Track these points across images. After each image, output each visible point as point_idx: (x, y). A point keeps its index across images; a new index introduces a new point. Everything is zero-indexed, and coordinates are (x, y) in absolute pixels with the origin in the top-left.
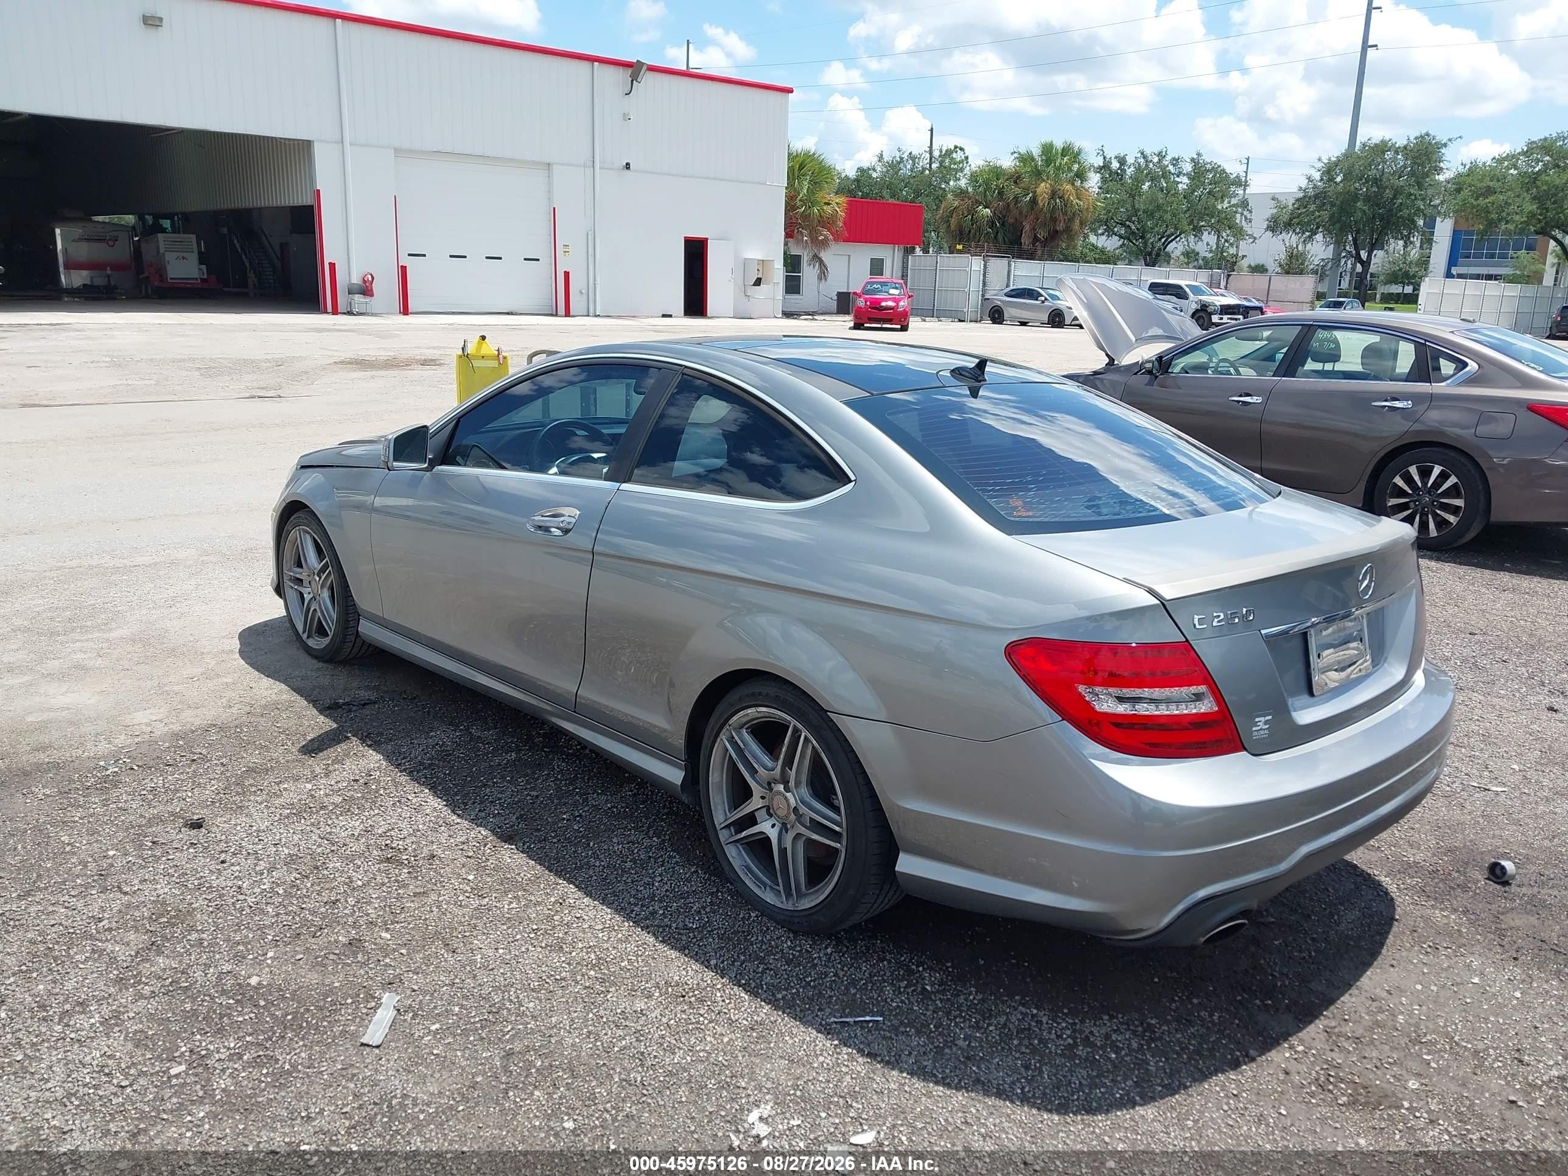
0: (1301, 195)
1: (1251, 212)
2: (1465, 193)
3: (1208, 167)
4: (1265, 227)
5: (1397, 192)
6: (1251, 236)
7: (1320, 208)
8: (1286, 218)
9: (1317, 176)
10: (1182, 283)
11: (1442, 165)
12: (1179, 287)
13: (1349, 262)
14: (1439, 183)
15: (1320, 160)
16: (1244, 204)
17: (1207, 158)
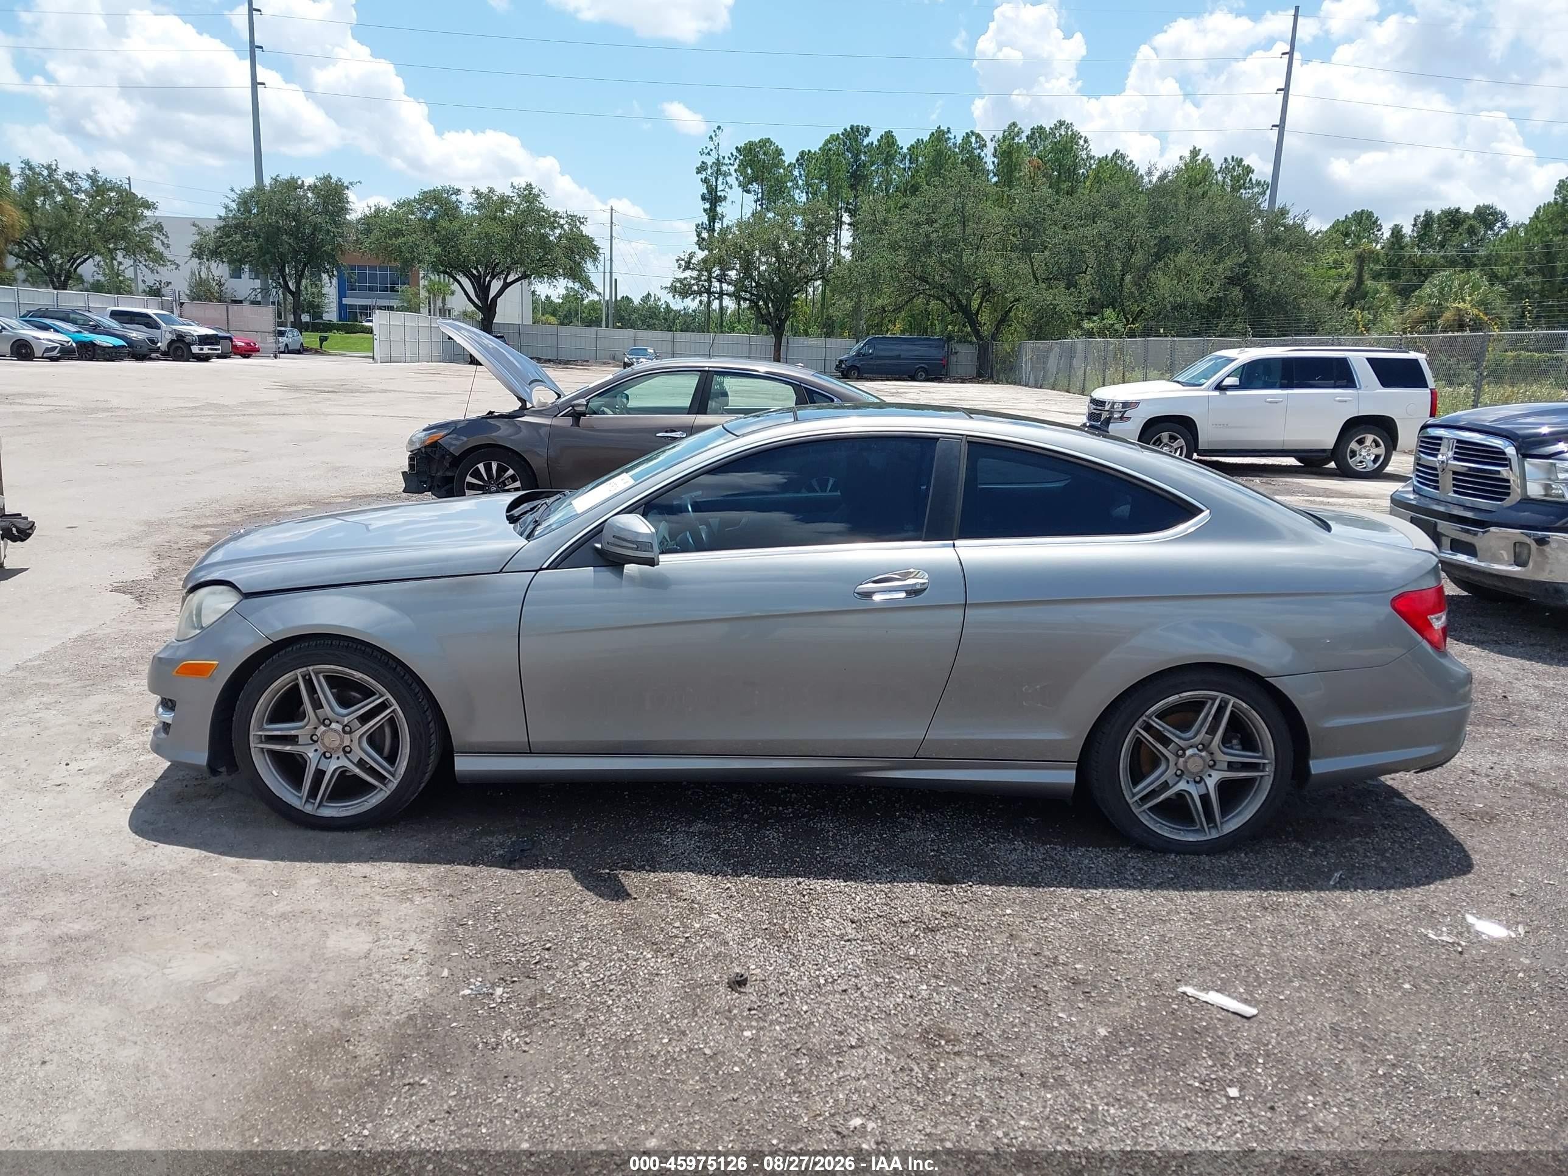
0: (222, 224)
1: (167, 237)
2: (377, 233)
3: (108, 186)
4: (190, 253)
5: (316, 228)
6: (173, 262)
7: (245, 238)
8: (212, 246)
9: (234, 206)
10: (150, 311)
11: (348, 206)
12: (147, 316)
13: (280, 292)
14: (350, 223)
15: (232, 190)
16: (159, 227)
17: (102, 176)
